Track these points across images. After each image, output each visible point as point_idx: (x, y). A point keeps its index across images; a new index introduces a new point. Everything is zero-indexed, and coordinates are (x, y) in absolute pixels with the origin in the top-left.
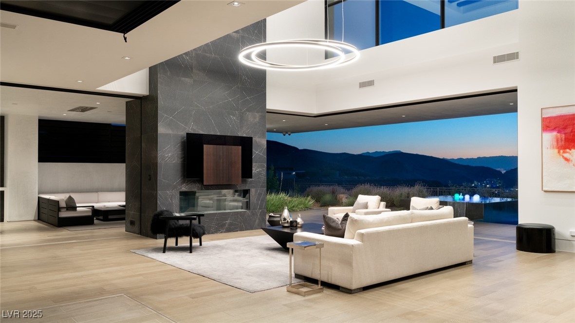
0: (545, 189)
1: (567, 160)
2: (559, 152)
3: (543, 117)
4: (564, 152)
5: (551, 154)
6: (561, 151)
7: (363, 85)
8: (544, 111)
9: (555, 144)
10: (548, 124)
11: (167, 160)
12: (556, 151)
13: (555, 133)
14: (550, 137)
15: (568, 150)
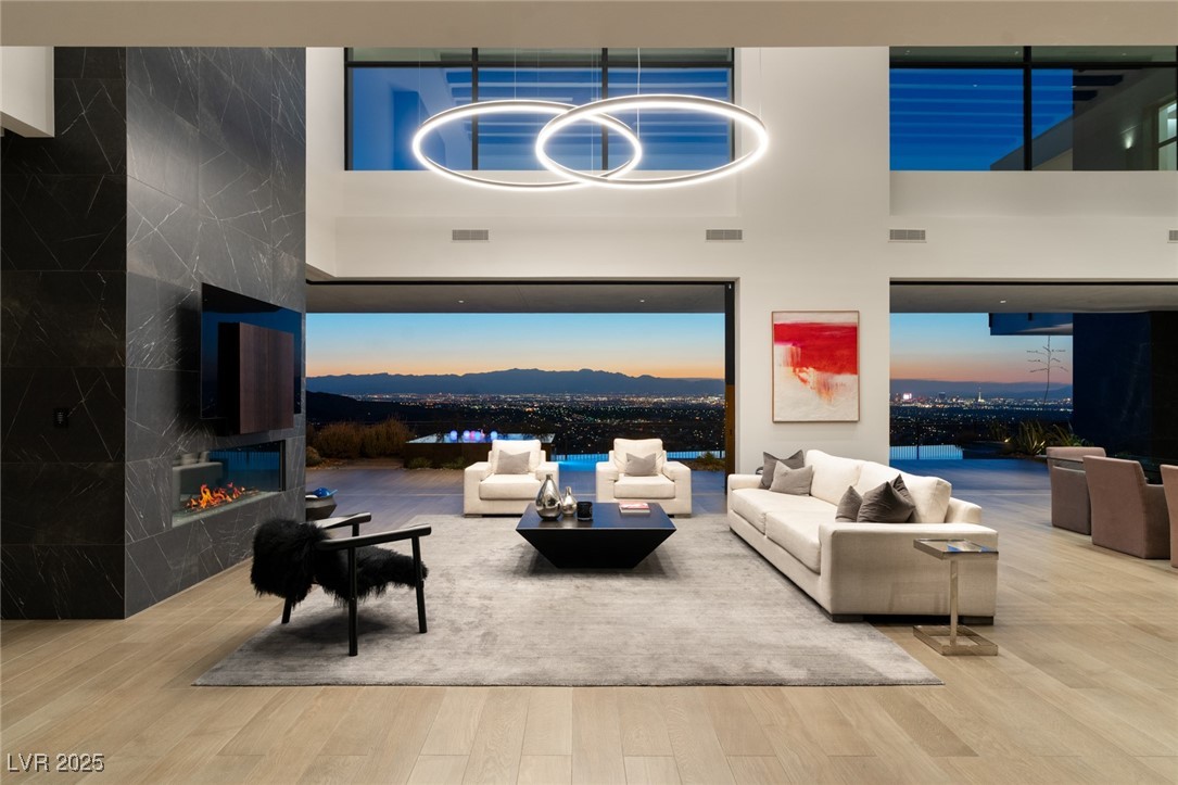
0: (776, 419)
1: (804, 381)
2: (794, 371)
3: (775, 323)
4: (800, 371)
5: (784, 372)
6: (797, 370)
7: (460, 235)
8: (775, 315)
9: (790, 360)
10: (782, 333)
11: (146, 362)
12: (791, 369)
13: (789, 346)
14: (783, 350)
15: (805, 369)
